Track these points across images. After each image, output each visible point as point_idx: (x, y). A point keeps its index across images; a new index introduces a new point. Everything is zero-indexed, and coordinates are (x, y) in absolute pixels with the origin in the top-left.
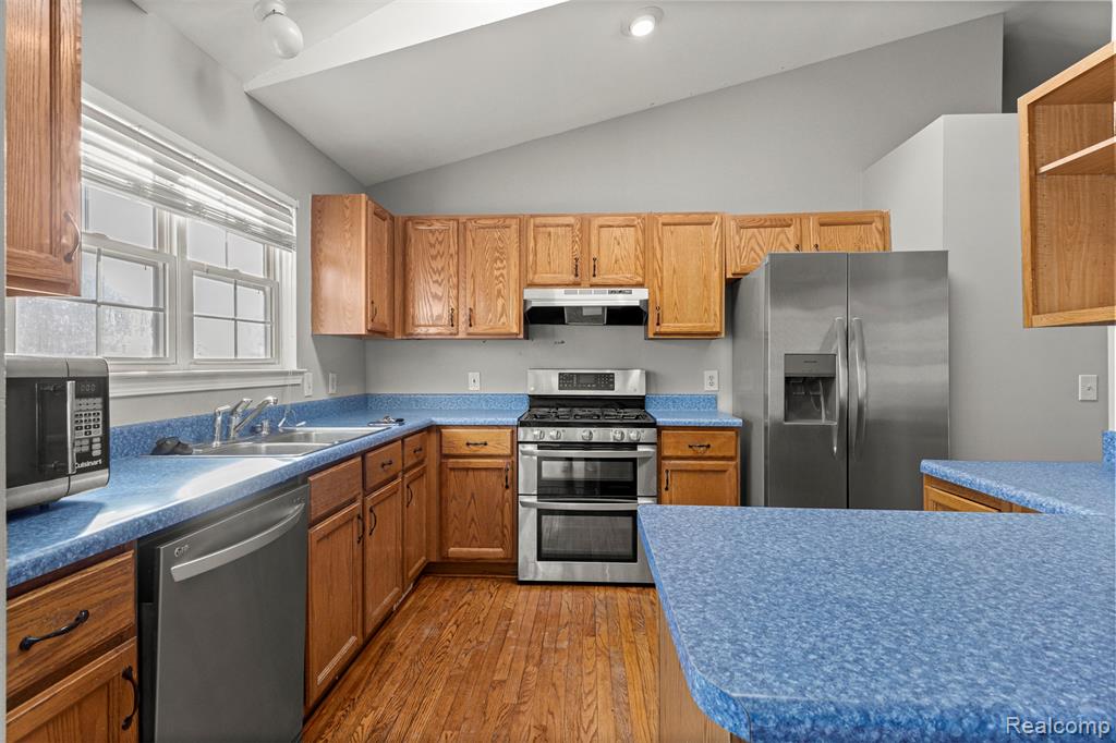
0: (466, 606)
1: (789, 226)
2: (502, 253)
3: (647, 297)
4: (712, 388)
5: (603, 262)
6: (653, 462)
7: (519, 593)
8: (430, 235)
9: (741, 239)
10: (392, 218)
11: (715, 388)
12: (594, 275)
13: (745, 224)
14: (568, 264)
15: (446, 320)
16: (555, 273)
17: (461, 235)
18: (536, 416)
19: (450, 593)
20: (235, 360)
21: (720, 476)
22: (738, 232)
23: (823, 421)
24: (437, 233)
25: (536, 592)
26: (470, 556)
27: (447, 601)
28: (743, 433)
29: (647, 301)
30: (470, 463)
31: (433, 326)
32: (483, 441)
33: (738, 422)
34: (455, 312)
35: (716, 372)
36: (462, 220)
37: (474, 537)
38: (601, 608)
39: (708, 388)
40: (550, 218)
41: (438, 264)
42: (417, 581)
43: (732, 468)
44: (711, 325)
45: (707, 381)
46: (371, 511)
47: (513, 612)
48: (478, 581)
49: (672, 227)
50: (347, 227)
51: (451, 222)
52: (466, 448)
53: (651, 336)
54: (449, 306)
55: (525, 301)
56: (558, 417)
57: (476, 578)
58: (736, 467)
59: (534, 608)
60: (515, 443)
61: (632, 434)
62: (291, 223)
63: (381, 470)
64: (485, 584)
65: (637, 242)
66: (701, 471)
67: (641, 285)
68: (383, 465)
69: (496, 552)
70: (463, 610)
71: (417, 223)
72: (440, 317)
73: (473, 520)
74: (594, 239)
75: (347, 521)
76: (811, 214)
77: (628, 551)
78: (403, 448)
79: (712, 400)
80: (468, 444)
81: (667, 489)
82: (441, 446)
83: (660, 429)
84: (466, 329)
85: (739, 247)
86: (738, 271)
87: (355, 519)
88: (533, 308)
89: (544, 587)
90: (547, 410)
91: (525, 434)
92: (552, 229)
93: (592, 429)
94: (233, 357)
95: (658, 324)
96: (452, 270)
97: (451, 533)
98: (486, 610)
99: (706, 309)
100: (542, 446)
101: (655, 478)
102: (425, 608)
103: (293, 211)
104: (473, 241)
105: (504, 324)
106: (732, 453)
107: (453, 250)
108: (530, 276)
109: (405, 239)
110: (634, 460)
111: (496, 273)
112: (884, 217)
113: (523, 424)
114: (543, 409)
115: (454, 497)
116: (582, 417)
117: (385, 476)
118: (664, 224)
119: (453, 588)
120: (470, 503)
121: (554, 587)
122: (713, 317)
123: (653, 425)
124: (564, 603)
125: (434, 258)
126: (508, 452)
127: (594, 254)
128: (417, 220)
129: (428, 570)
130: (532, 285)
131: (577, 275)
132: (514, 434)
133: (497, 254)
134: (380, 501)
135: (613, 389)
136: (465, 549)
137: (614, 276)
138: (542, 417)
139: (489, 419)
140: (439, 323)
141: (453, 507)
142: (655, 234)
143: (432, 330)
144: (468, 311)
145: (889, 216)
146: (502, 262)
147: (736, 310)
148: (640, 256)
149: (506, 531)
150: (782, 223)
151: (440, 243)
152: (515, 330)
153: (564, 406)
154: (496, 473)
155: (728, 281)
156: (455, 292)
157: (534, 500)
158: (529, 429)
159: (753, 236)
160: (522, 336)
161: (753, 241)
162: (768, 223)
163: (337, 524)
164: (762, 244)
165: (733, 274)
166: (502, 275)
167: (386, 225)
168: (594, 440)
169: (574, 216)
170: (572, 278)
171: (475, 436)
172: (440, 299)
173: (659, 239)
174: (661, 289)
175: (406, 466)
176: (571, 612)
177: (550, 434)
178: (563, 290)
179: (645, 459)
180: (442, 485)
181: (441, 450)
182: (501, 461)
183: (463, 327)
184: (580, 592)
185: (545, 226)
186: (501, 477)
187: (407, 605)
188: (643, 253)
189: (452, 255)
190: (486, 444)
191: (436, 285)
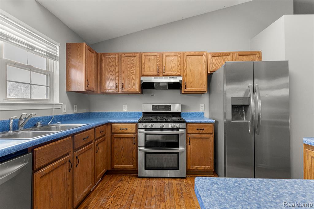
0: (119, 188)
1: (228, 56)
2: (133, 65)
3: (182, 80)
4: (202, 110)
5: (167, 68)
6: (185, 135)
7: (138, 182)
8: (109, 59)
9: (213, 60)
10: (97, 53)
11: (203, 110)
12: (164, 72)
13: (214, 55)
14: (155, 68)
15: (114, 87)
16: (151, 72)
17: (120, 59)
18: (145, 119)
19: (114, 182)
20: (30, 99)
21: (207, 140)
22: (212, 58)
23: (245, 121)
24: (112, 59)
25: (144, 181)
26: (121, 168)
27: (112, 185)
28: (215, 125)
29: (182, 81)
30: (121, 136)
31: (110, 89)
32: (126, 128)
33: (214, 121)
34: (118, 84)
35: (204, 105)
36: (120, 54)
37: (123, 161)
38: (167, 188)
39: (201, 110)
40: (149, 54)
41: (112, 69)
42: (103, 177)
43: (212, 137)
44: (203, 88)
45: (201, 107)
46: (77, 157)
47: (135, 190)
48: (125, 176)
49: (190, 56)
50: (78, 54)
51: (116, 55)
52: (120, 130)
53: (183, 92)
54: (116, 83)
55: (141, 81)
56: (152, 119)
57: (124, 175)
58: (213, 136)
59: (143, 189)
60: (137, 129)
61: (177, 125)
62: (57, 51)
63: (83, 140)
64: (127, 178)
65: (178, 61)
66: (201, 138)
67: (180, 75)
68: (84, 139)
69: (130, 166)
70: (117, 190)
71: (105, 55)
72: (113, 86)
73: (122, 155)
74: (164, 60)
75: (62, 164)
76: (236, 52)
77: (176, 165)
78: (95, 131)
79: (202, 114)
80: (121, 129)
81: (189, 144)
82: (112, 130)
83: (187, 123)
84: (121, 90)
85: (212, 63)
86: (212, 70)
87: (68, 162)
88: (144, 83)
89: (147, 179)
90: (148, 117)
91: (140, 125)
92: (150, 57)
93: (164, 124)
94: (29, 98)
95: (185, 88)
96: (117, 71)
97: (115, 159)
98: (126, 190)
99: (201, 84)
100: (146, 129)
101: (185, 141)
102: (104, 189)
103: (58, 47)
104: (124, 61)
105: (134, 88)
106: (211, 132)
107: (117, 64)
108: (143, 73)
109: (101, 60)
110: (178, 135)
111: (132, 72)
112: (260, 53)
113: (140, 122)
114: (147, 117)
115: (116, 148)
116: (160, 119)
117: (84, 143)
118: (187, 55)
119: (115, 179)
120: (122, 149)
121: (150, 179)
122: (203, 86)
123: (184, 122)
124: (154, 185)
125: (111, 66)
126: (134, 132)
127: (164, 65)
128: (105, 54)
129: (107, 173)
130: (143, 76)
131: (158, 72)
132: (137, 126)
133: (132, 65)
134: (82, 153)
135: (170, 110)
136: (120, 165)
137: (171, 72)
138: (147, 119)
139: (128, 121)
140: (113, 88)
141: (116, 151)
142: (184, 59)
143: (110, 91)
144: (122, 84)
145: (261, 53)
146: (133, 68)
147: (211, 84)
148: (179, 66)
149: (134, 159)
150: (226, 55)
151: (113, 62)
152: (138, 90)
153: (154, 116)
154: (131, 139)
155: (208, 74)
156: (118, 78)
157: (143, 148)
158: (142, 124)
159: (217, 59)
160: (140, 93)
161: (217, 60)
162: (221, 55)
163: (55, 167)
164: (219, 61)
165: (210, 72)
166: (133, 72)
167: (94, 55)
168: (164, 128)
169: (157, 53)
170: (157, 73)
171: (123, 126)
172: (113, 80)
173: (186, 61)
174: (186, 77)
175: (96, 138)
176: (156, 190)
177: (149, 125)
178: (154, 77)
179: (182, 134)
180: (112, 143)
181: (112, 131)
182: (132, 135)
183: (120, 90)
184: (160, 181)
185: (148, 56)
186: (132, 140)
187: (97, 188)
188: (180, 65)
189: (116, 66)
190: (127, 129)
191: (111, 76)
